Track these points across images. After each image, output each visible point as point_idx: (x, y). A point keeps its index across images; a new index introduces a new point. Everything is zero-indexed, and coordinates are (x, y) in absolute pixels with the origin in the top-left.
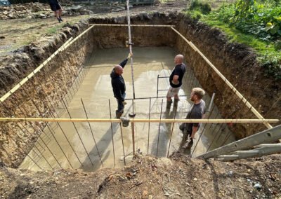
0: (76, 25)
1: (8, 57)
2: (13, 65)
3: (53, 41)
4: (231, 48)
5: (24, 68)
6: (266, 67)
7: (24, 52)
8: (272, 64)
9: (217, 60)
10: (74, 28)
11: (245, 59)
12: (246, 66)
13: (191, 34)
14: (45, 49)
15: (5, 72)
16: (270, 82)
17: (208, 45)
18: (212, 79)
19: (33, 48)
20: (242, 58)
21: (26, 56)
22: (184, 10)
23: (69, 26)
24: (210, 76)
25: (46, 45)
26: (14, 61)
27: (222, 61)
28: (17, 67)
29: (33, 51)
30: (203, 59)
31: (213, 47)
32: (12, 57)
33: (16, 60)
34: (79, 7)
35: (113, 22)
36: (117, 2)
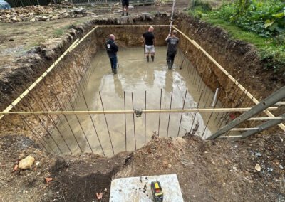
0: (81, 27)
1: (21, 58)
2: (28, 65)
3: (61, 42)
4: (232, 45)
5: (37, 68)
6: (265, 61)
7: (36, 53)
8: (271, 58)
9: (220, 57)
10: (79, 29)
11: (246, 54)
12: (247, 61)
13: (193, 33)
14: (54, 50)
15: (22, 71)
16: (269, 75)
17: (211, 42)
18: (215, 76)
19: (44, 49)
20: (243, 54)
21: (38, 57)
22: (185, 10)
23: (74, 28)
24: (213, 73)
25: (55, 46)
26: (28, 62)
27: (224, 57)
28: (31, 67)
29: (44, 52)
30: (206, 56)
31: (216, 45)
32: (26, 58)
33: (29, 60)
34: (81, 9)
35: (116, 23)
36: (118, 4)
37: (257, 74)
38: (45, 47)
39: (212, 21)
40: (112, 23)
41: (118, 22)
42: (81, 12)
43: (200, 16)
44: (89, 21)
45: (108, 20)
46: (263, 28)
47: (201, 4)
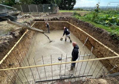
0: (29, 22)
2: (6, 41)
4: (96, 29)
5: (11, 42)
6: (113, 36)
7: (10, 35)
8: (115, 35)
10: (28, 23)
11: (103, 33)
12: (104, 36)
14: (19, 33)
15: (3, 45)
17: (85, 28)
20: (101, 33)
21: (11, 37)
23: (26, 22)
26: (6, 40)
28: (8, 42)
29: (14, 34)
31: (88, 29)
32: (5, 37)
33: (7, 39)
34: (28, 15)
35: (44, 21)
36: (42, 13)
37: (109, 41)
38: (15, 32)
39: (84, 20)
40: (42, 21)
41: (45, 20)
42: (28, 16)
43: (78, 18)
44: (32, 20)
45: (41, 19)
46: (105, 23)
47: (77, 14)
